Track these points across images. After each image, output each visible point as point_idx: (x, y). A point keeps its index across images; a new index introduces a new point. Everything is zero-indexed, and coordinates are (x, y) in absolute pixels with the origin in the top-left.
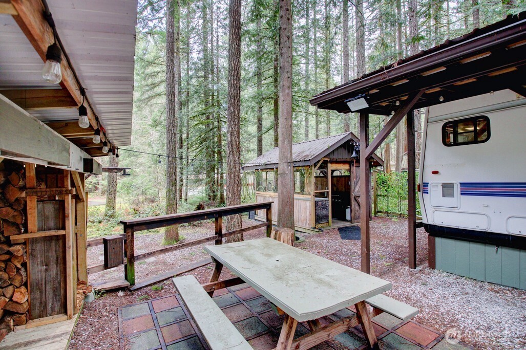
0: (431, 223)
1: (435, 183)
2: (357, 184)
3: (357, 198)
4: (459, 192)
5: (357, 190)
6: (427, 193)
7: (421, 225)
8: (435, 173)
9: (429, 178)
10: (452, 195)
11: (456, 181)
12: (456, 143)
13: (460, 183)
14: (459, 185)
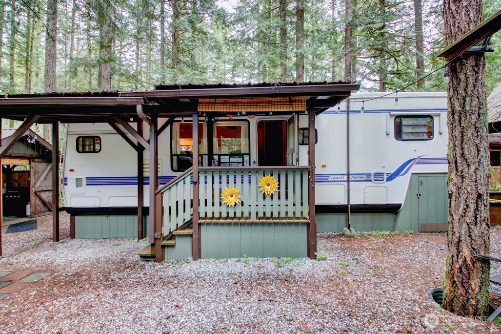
0: (69, 206)
1: (71, 178)
2: (38, 179)
3: (38, 193)
4: (86, 184)
5: (38, 185)
6: (67, 185)
7: (64, 209)
8: (72, 170)
9: (68, 174)
10: (81, 186)
11: (84, 176)
12: (84, 152)
13: (86, 178)
14: (85, 179)
